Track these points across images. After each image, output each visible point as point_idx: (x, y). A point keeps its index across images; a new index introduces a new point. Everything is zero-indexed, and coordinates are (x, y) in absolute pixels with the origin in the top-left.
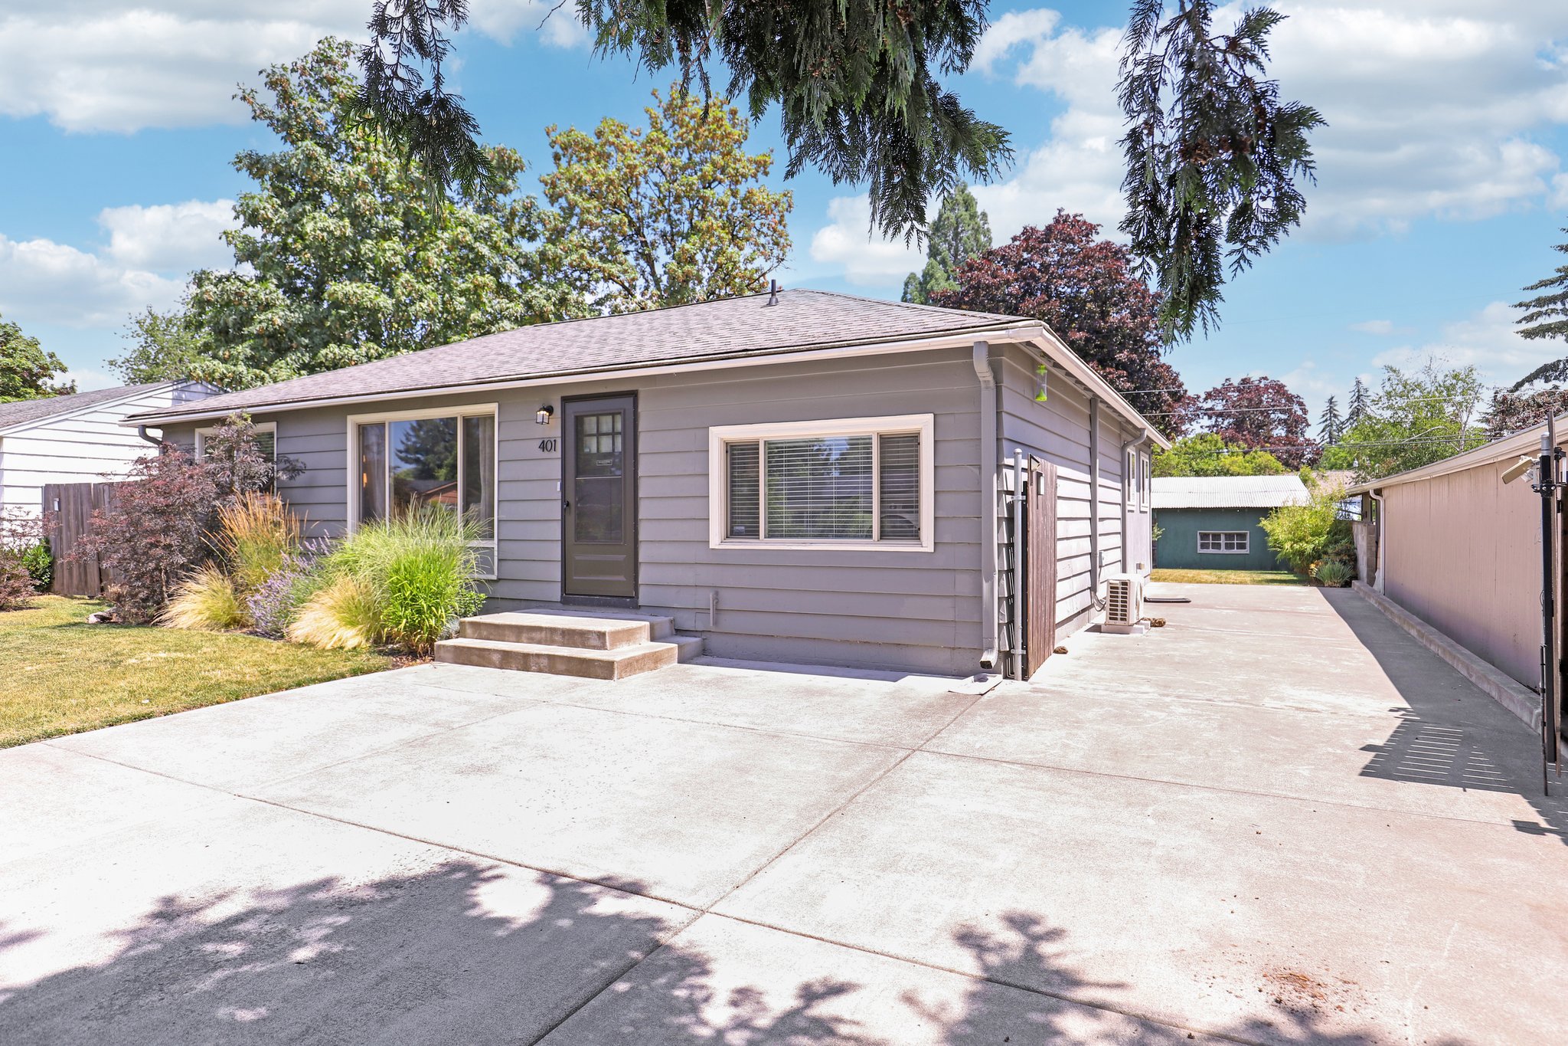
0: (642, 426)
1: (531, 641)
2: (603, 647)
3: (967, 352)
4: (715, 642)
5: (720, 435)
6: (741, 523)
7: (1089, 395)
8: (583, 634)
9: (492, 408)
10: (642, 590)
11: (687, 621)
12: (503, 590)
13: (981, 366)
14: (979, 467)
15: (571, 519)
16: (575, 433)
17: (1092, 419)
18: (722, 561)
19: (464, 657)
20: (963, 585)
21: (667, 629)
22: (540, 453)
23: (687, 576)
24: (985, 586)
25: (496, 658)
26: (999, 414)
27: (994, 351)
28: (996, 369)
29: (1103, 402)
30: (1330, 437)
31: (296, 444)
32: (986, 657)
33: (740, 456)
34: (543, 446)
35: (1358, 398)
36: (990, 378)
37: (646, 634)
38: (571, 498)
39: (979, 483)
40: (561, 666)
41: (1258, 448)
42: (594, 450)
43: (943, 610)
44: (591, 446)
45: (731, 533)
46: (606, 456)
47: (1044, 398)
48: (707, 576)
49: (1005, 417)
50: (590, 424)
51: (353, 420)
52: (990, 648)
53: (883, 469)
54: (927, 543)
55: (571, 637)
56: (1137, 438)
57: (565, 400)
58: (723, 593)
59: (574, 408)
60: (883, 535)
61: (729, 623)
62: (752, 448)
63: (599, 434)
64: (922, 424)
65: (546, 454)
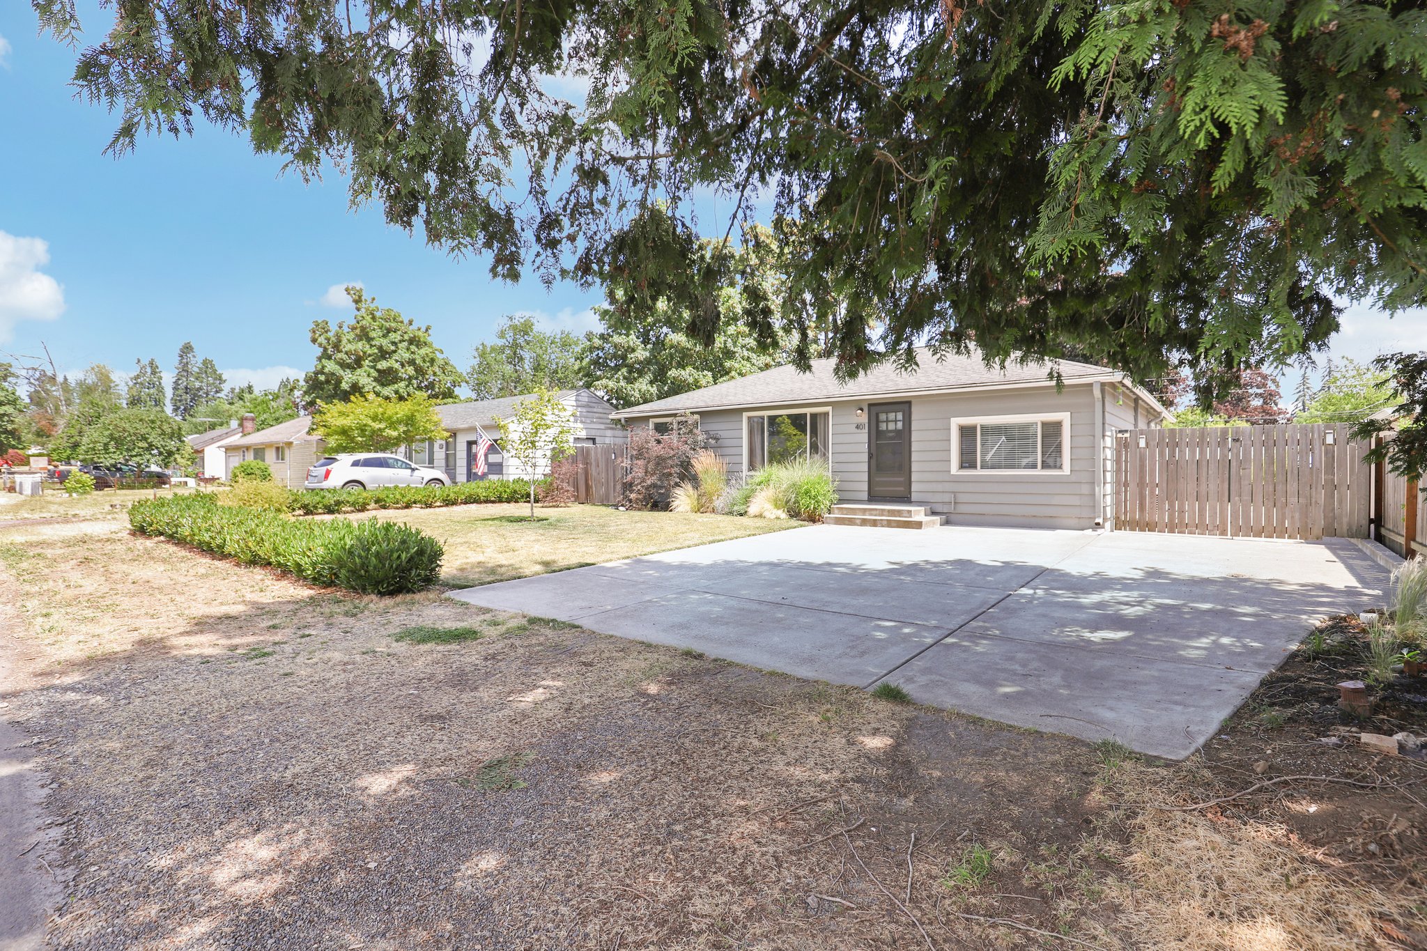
0: (913, 417)
1: (871, 515)
2: (911, 517)
3: (1091, 385)
4: (953, 517)
5: (956, 422)
6: (968, 461)
7: (1134, 397)
8: (899, 511)
9: (829, 409)
10: (913, 494)
11: (939, 508)
12: (847, 496)
13: (1097, 392)
14: (1094, 436)
15: (873, 461)
16: (874, 422)
17: (1136, 410)
18: (957, 480)
19: (839, 521)
20: (1085, 489)
21: (929, 512)
22: (856, 430)
23: (939, 487)
24: (1097, 489)
25: (858, 521)
26: (1103, 412)
27: (1103, 385)
28: (1103, 391)
29: (1143, 401)
30: (1304, 406)
31: (717, 426)
32: (1097, 521)
33: (967, 433)
34: (857, 427)
35: (1330, 372)
36: (1100, 396)
37: (923, 513)
38: (873, 451)
39: (1094, 443)
40: (893, 524)
41: (1236, 418)
42: (885, 428)
43: (1075, 501)
44: (883, 427)
45: (962, 467)
46: (891, 431)
47: (1121, 402)
48: (949, 487)
49: (1106, 414)
50: (883, 417)
51: (745, 415)
52: (1099, 517)
53: (1043, 437)
54: (1066, 470)
55: (892, 513)
56: (1156, 418)
57: (870, 405)
58: (958, 495)
59: (874, 409)
60: (1043, 467)
61: (962, 508)
62: (973, 428)
63: (887, 421)
64: (1064, 417)
65: (859, 431)
